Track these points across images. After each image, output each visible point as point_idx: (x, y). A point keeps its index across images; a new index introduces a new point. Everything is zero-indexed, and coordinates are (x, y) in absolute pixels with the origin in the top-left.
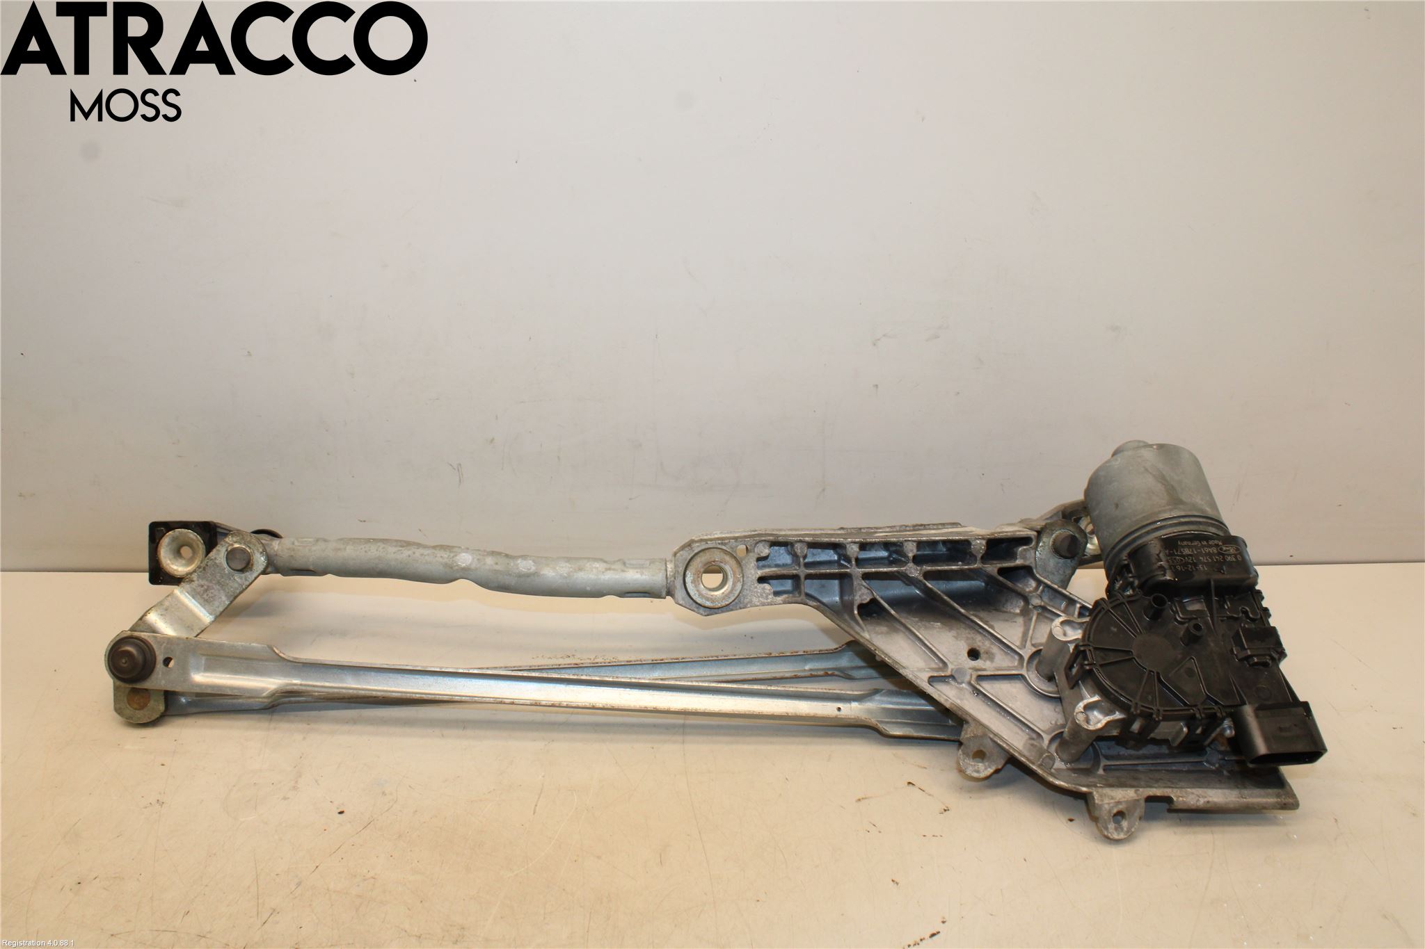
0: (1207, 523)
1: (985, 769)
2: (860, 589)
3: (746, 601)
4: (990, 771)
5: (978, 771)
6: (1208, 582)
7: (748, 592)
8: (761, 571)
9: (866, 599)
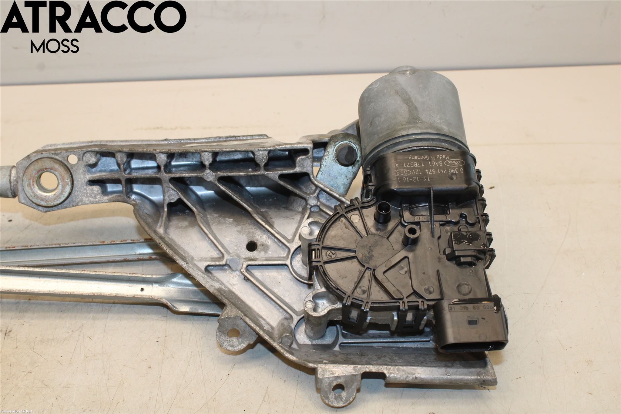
0: (440, 139)
1: (239, 344)
2: (168, 191)
3: (77, 200)
4: (244, 345)
5: (233, 346)
6: (429, 192)
7: (79, 193)
8: (90, 176)
9: (173, 199)
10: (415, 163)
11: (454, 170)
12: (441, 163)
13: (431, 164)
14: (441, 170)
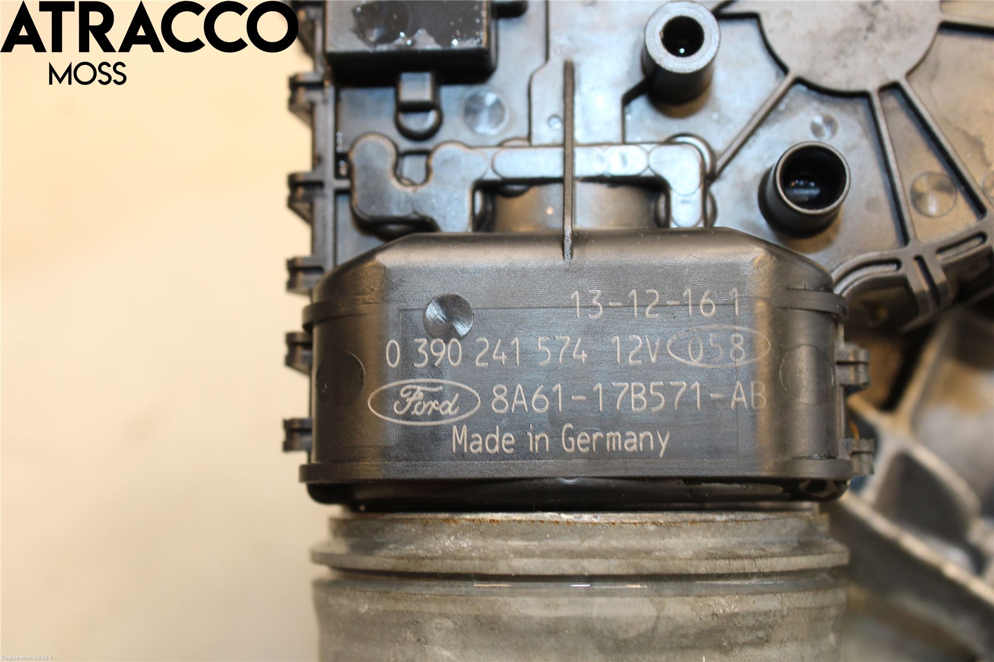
10: (639, 403)
11: (433, 359)
12: (500, 405)
13: (553, 398)
14: (504, 357)
